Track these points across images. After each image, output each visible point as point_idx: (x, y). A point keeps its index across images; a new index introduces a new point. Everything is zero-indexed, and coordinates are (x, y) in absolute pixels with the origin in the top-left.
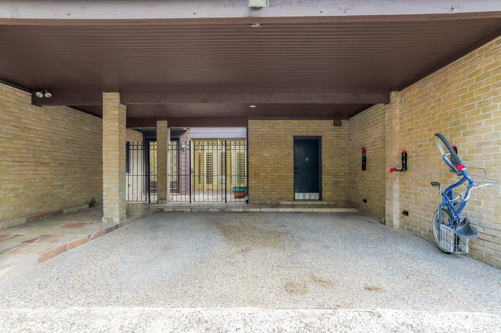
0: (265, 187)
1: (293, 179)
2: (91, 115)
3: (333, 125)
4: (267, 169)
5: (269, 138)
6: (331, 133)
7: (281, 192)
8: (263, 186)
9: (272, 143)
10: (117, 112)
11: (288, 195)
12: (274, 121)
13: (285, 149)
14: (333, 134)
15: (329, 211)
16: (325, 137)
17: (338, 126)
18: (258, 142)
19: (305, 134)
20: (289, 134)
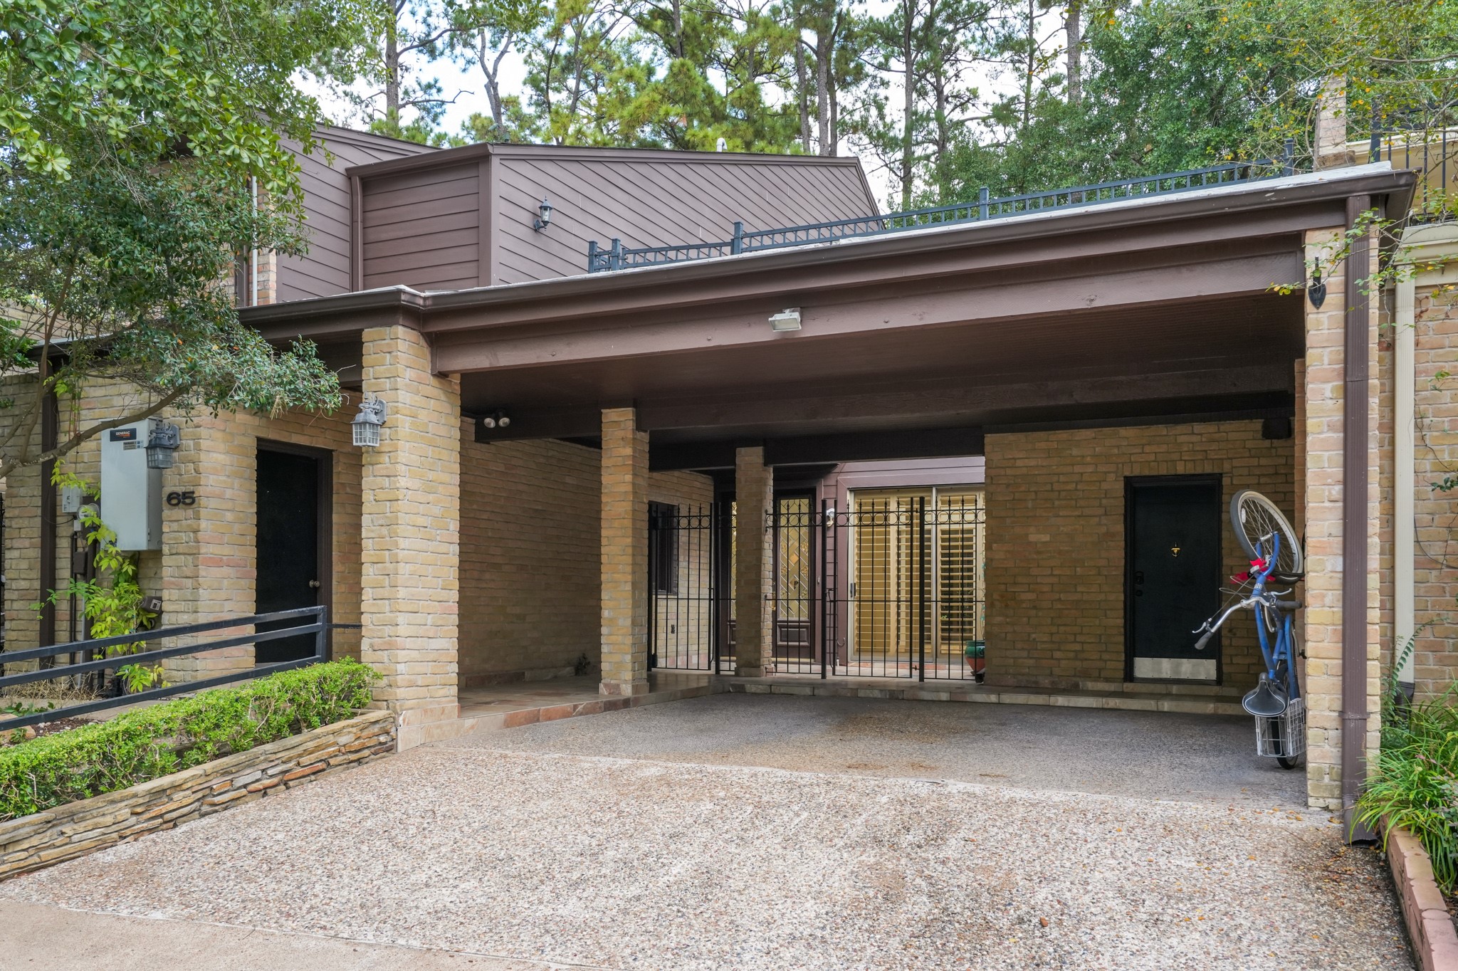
0: (1034, 636)
1: (1122, 613)
2: (580, 446)
3: (1260, 435)
4: (1039, 580)
5: (1048, 487)
6: (1255, 462)
7: (1083, 651)
8: (1029, 635)
9: (1057, 503)
10: (628, 451)
11: (1106, 661)
12: (1063, 435)
13: (1097, 519)
14: (1259, 466)
15: (1212, 711)
16: (1231, 477)
17: (1278, 438)
18: (1014, 499)
19: (1163, 470)
20: (1109, 472)
